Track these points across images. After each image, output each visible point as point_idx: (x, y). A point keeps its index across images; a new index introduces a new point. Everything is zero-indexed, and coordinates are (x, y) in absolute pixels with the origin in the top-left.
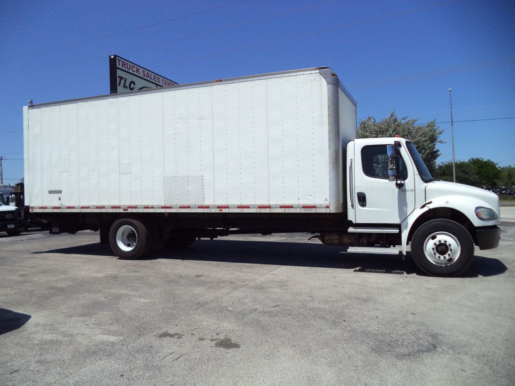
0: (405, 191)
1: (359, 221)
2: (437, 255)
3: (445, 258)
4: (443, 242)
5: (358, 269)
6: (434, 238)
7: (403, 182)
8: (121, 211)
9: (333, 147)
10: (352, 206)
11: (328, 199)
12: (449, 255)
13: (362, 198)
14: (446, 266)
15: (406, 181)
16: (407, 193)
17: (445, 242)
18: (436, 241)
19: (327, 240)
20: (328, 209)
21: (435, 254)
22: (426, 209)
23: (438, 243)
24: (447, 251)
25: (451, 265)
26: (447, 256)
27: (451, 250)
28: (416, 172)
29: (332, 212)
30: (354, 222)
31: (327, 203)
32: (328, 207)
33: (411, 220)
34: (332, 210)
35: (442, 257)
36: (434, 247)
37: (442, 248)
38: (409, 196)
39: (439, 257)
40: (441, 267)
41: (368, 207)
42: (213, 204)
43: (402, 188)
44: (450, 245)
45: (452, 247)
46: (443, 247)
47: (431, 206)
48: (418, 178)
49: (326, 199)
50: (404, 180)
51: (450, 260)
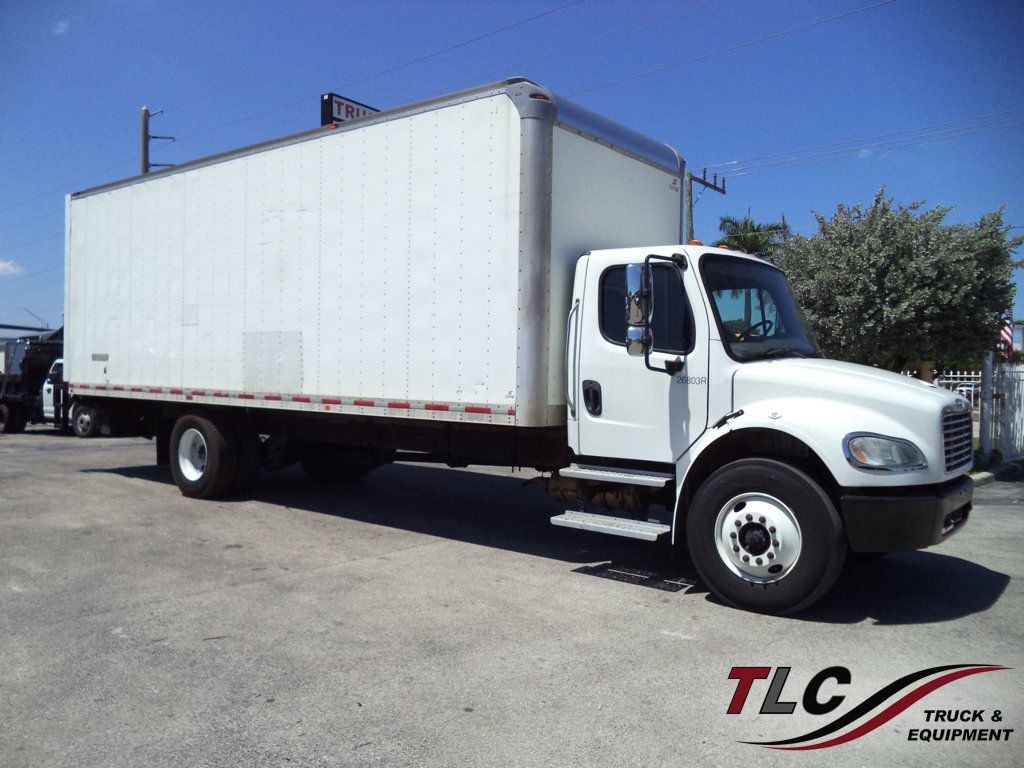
0: (685, 380)
1: (585, 452)
2: (743, 552)
3: (759, 562)
4: (756, 520)
6: (740, 506)
7: (682, 358)
8: (182, 399)
9: (528, 271)
10: (573, 414)
11: (514, 394)
12: (771, 556)
13: (591, 396)
14: (765, 586)
15: (689, 356)
16: (690, 385)
17: (763, 520)
18: (741, 515)
19: (553, 490)
20: (512, 417)
21: (737, 550)
22: (724, 430)
23: (744, 522)
24: (766, 545)
25: (777, 583)
26: (765, 558)
27: (776, 544)
28: (715, 333)
29: (519, 424)
30: (576, 453)
31: (511, 402)
32: (512, 413)
34: (521, 420)
35: (753, 560)
36: (735, 530)
37: (755, 537)
38: (696, 394)
39: (746, 559)
40: (753, 584)
41: (607, 418)
42: (315, 393)
43: (678, 374)
44: (773, 530)
45: (779, 537)
46: (758, 533)
47: (735, 424)
48: (718, 348)
49: (510, 393)
50: (686, 354)
51: (776, 569)
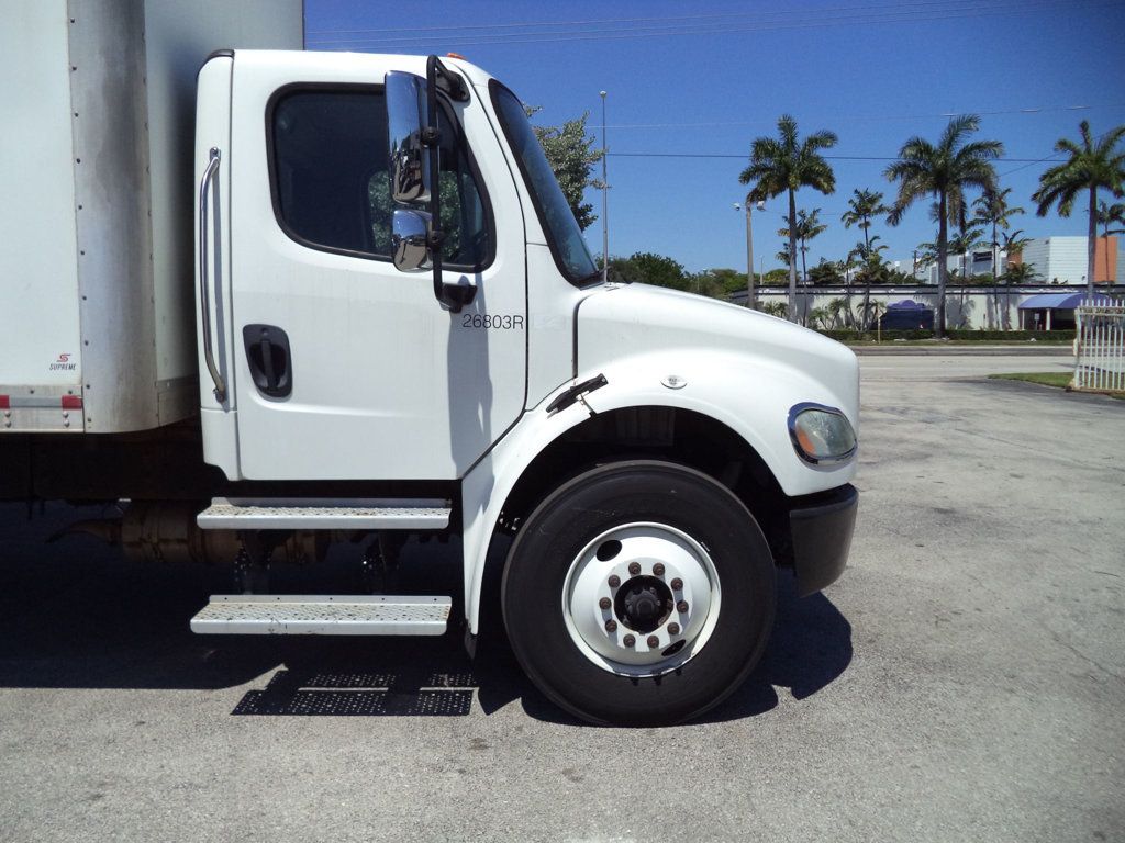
0: (481, 322)
1: (255, 472)
2: (623, 631)
3: (653, 642)
4: (647, 571)
5: (261, 682)
6: (609, 550)
7: (471, 278)
9: (96, 71)
10: (222, 396)
11: (75, 359)
12: (673, 630)
13: (267, 356)
14: (658, 679)
15: (486, 274)
16: (491, 331)
17: (659, 569)
18: (618, 565)
19: (131, 544)
20: (75, 415)
21: (611, 627)
22: (575, 415)
23: (625, 577)
24: (664, 611)
25: (678, 671)
26: (663, 635)
27: (683, 607)
28: (536, 233)
29: (93, 428)
30: (232, 475)
31: (69, 380)
32: (71, 403)
33: (509, 465)
34: (98, 418)
35: (641, 643)
36: (608, 594)
37: (643, 600)
38: (502, 347)
39: (630, 642)
40: (635, 681)
41: (304, 401)
43: (466, 309)
44: (678, 584)
45: (687, 596)
46: (649, 593)
47: (601, 401)
48: (543, 259)
49: (64, 357)
50: (478, 270)
51: (678, 647)
